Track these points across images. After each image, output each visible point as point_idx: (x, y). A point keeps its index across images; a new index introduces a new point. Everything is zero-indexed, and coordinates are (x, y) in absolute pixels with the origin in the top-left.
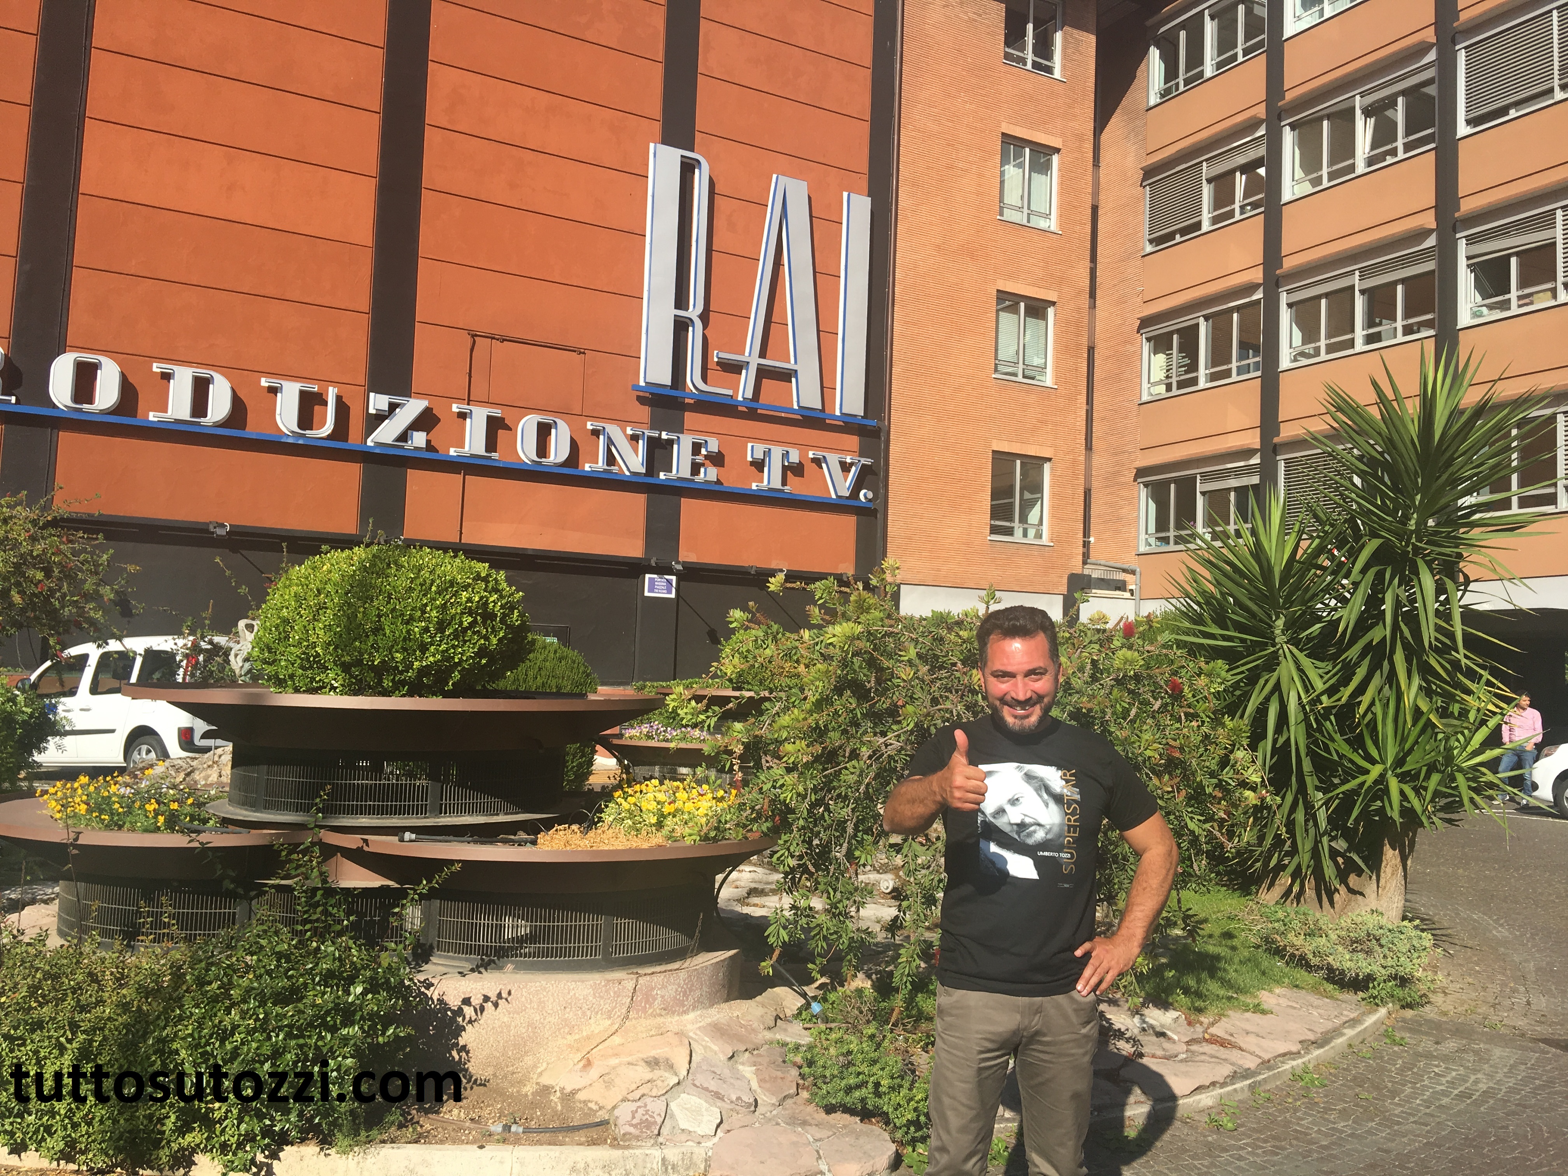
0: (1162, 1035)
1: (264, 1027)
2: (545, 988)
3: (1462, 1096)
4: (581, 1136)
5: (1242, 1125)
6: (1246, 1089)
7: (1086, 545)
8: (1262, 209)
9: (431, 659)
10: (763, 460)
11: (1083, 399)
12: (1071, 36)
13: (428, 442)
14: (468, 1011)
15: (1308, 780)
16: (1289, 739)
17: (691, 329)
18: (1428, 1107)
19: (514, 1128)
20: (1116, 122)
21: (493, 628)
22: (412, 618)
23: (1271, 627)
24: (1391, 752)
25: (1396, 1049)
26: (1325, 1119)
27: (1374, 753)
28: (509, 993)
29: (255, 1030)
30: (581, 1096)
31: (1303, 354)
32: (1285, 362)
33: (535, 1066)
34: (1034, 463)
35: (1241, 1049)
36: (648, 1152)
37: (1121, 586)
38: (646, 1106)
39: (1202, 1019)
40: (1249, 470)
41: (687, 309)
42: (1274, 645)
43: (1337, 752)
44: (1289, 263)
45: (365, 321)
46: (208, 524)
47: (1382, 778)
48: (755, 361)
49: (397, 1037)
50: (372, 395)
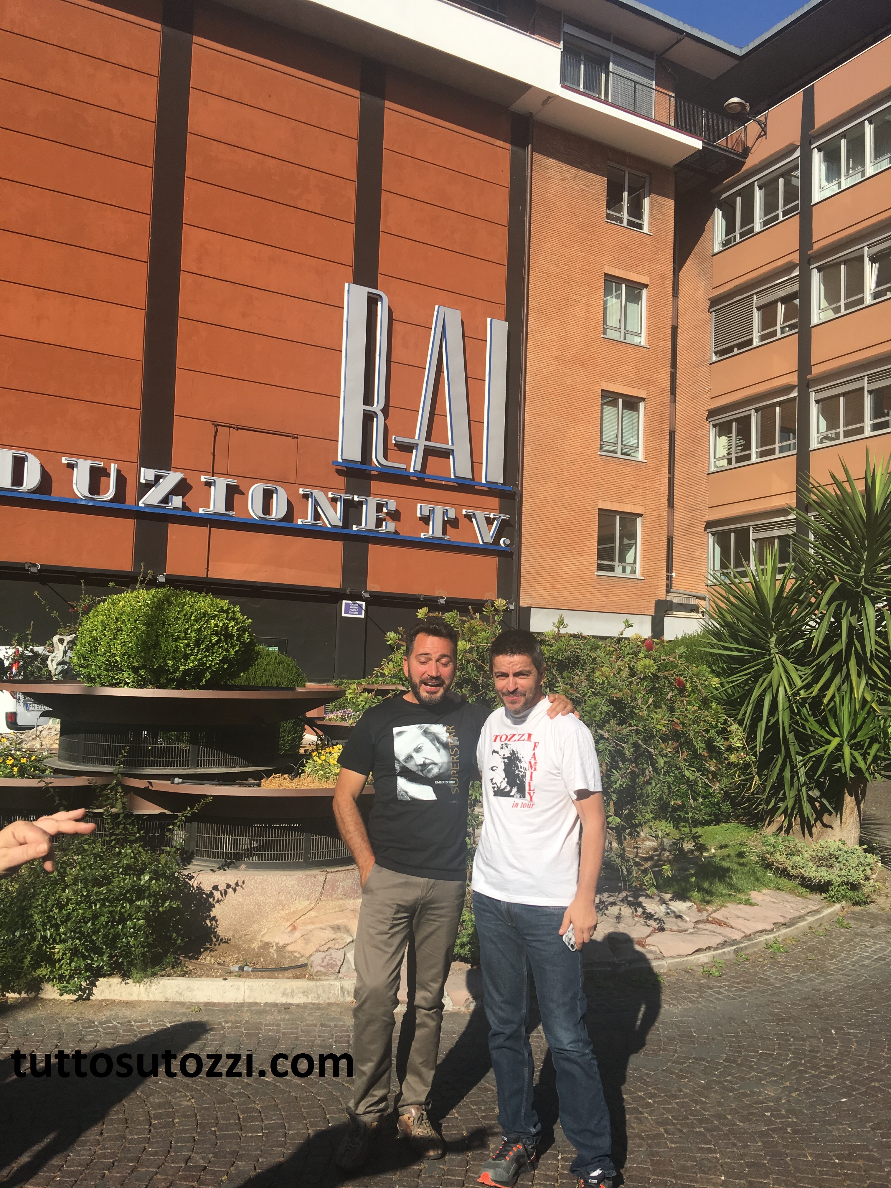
0: (680, 917)
1: (88, 900)
2: (266, 880)
3: (880, 959)
4: (289, 973)
5: (723, 974)
6: (732, 952)
7: (669, 578)
8: (797, 330)
9: (191, 665)
10: (429, 516)
11: (666, 470)
12: (656, 201)
13: (184, 503)
14: (217, 894)
15: (791, 747)
16: (778, 719)
17: (375, 419)
18: (854, 966)
19: (246, 968)
20: (689, 263)
21: (232, 644)
22: (179, 638)
23: (768, 642)
24: (846, 728)
25: (842, 930)
26: (781, 971)
27: (836, 730)
28: (243, 882)
29: (81, 902)
30: (290, 948)
31: (827, 438)
32: (814, 444)
33: (260, 931)
34: (629, 519)
35: (732, 927)
36: (332, 983)
37: (694, 609)
38: (331, 955)
39: (708, 908)
40: (788, 524)
41: (372, 405)
42: (770, 655)
43: (810, 729)
44: (816, 371)
45: (137, 415)
46: (24, 564)
47: (839, 747)
48: (422, 443)
49: (171, 907)
50: (142, 469)
